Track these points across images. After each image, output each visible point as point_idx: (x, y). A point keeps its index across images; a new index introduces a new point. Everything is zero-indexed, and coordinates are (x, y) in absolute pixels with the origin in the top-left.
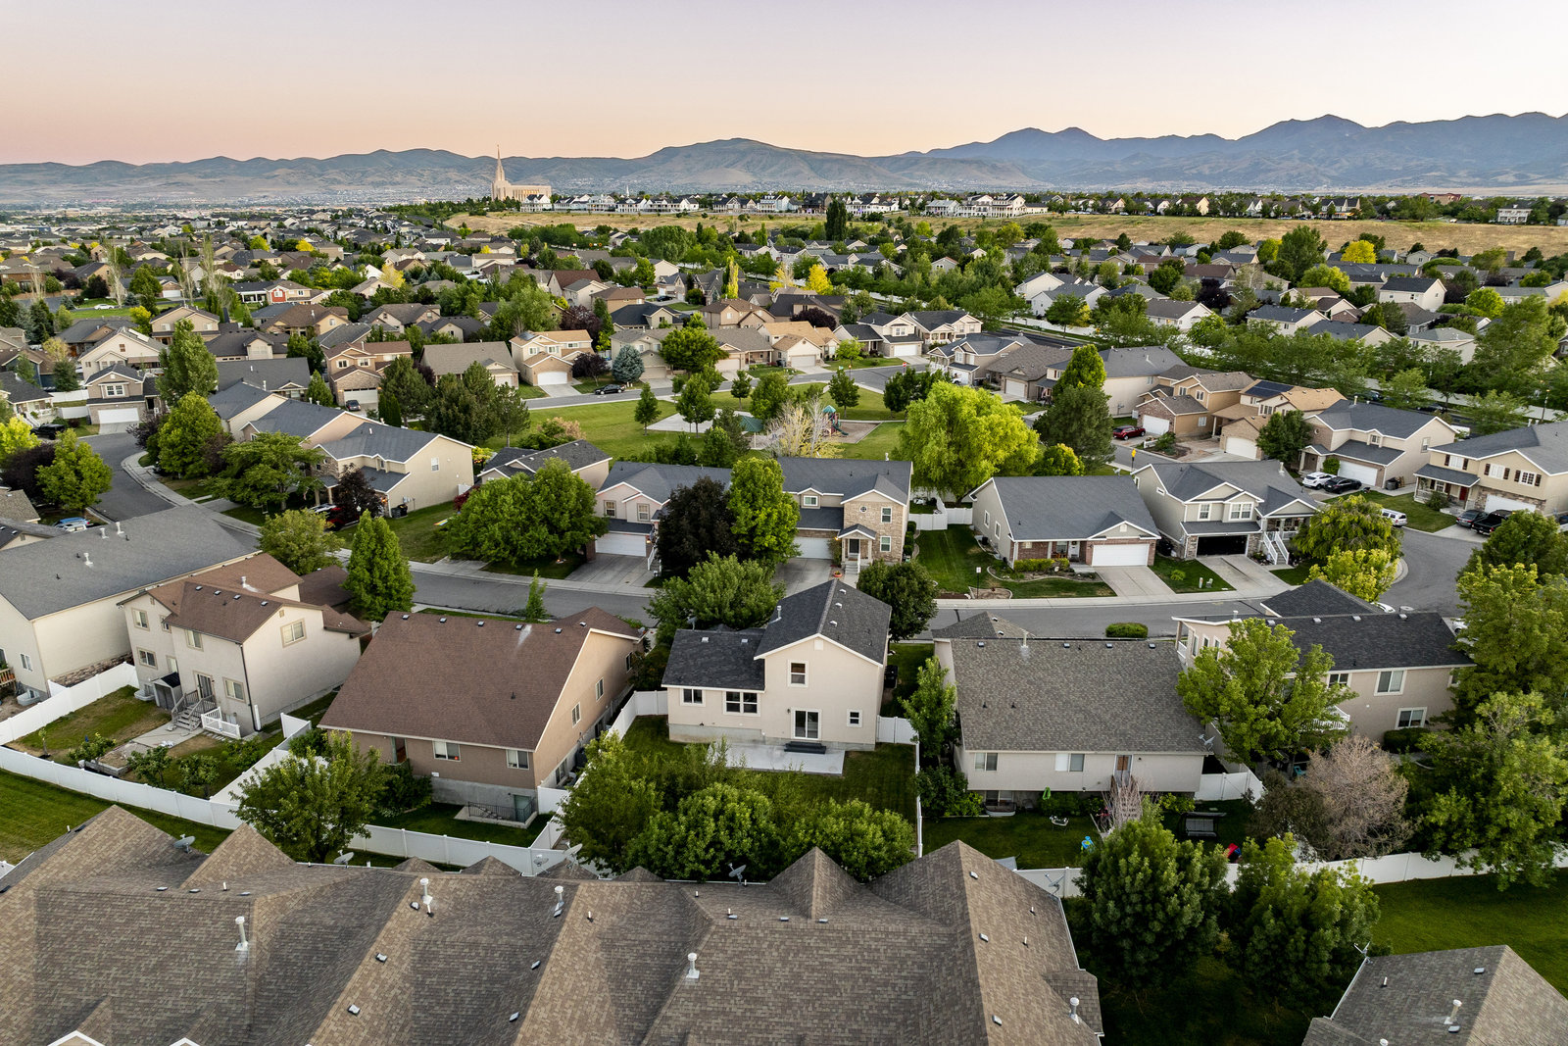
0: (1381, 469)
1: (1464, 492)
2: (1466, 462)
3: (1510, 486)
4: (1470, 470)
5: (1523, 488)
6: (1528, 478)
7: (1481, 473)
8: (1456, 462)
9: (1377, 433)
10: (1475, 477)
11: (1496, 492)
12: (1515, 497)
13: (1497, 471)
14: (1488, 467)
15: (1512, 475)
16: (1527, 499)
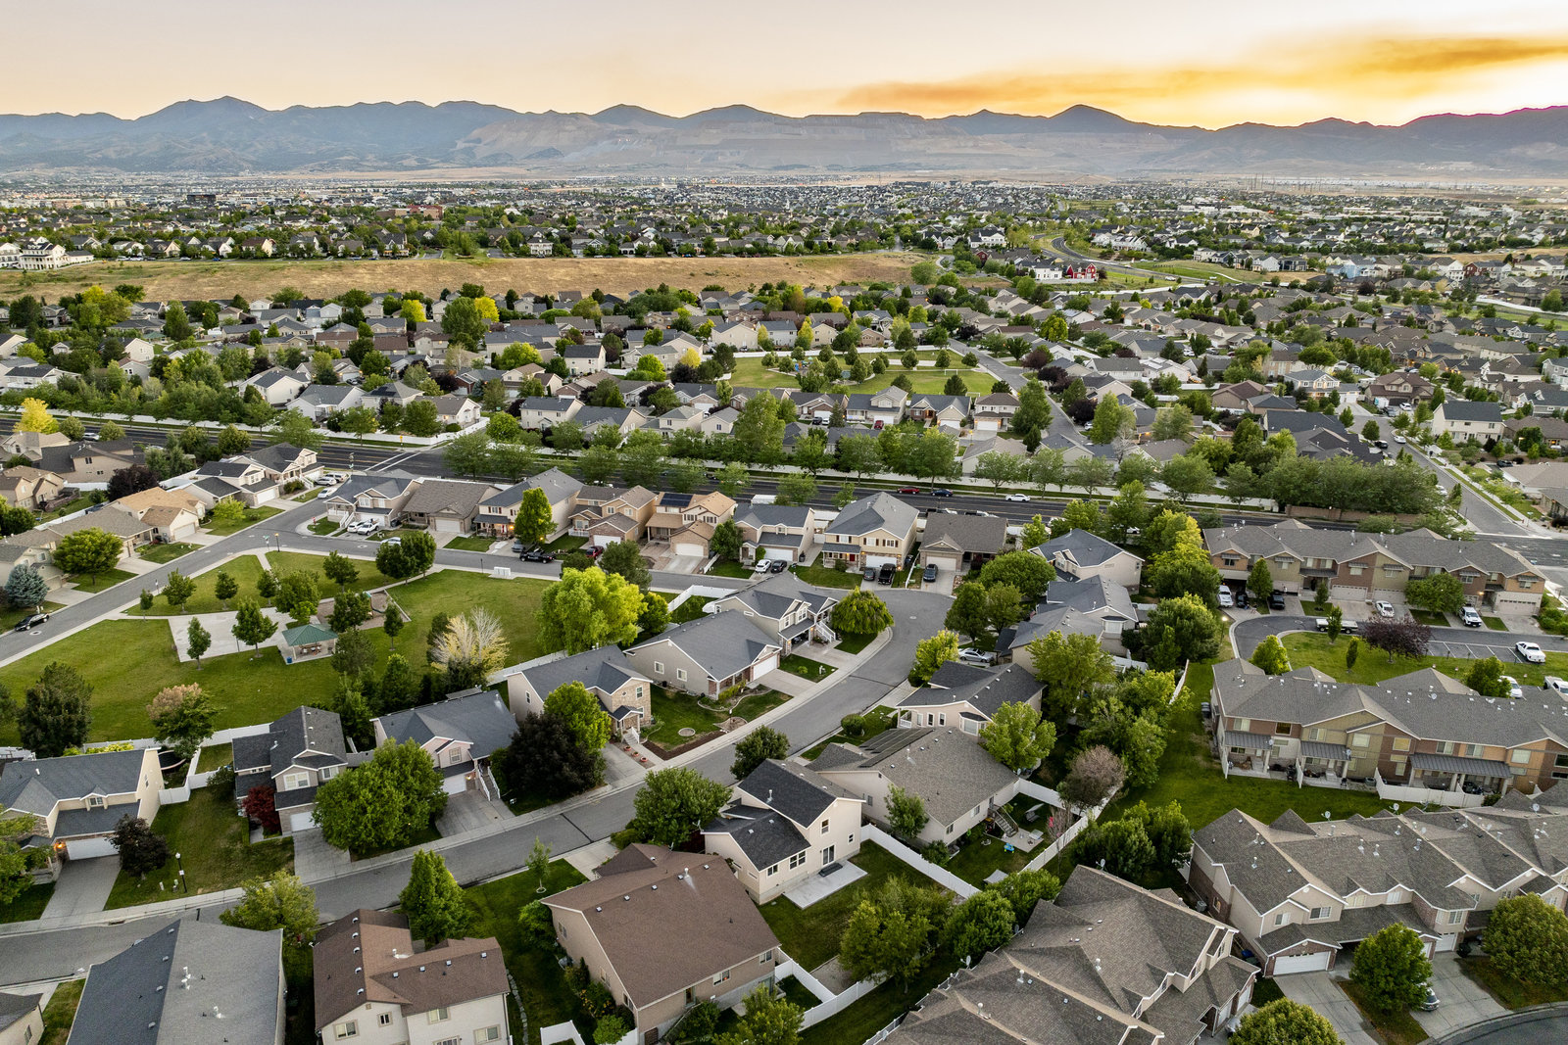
0: (795, 550)
1: (852, 558)
2: (850, 538)
3: (880, 549)
4: (854, 542)
5: (889, 549)
6: (890, 543)
7: (861, 544)
8: (844, 539)
9: (782, 525)
10: (858, 547)
11: (871, 554)
12: (883, 555)
13: (871, 542)
14: (865, 540)
15: (881, 543)
16: (890, 555)
